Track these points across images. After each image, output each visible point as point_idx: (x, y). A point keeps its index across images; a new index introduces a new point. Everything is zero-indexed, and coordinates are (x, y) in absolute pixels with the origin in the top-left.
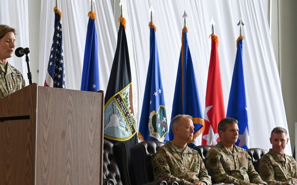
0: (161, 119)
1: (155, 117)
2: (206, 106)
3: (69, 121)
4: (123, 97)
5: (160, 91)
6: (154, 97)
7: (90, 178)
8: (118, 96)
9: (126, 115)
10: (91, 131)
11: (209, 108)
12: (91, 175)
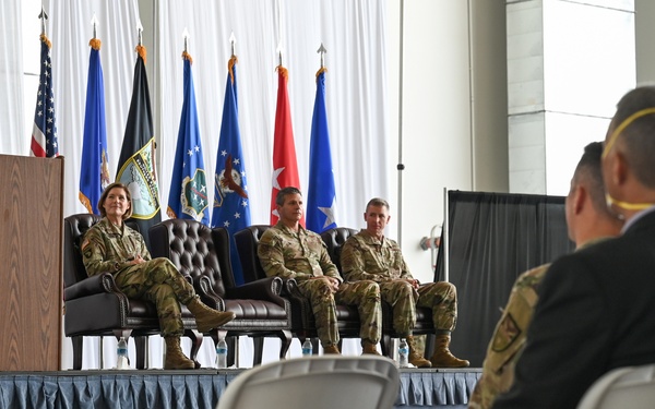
0: (198, 188)
1: (189, 185)
2: (275, 169)
3: (15, 197)
4: (144, 158)
5: (197, 149)
6: (189, 157)
7: (45, 272)
8: (138, 157)
9: (149, 183)
10: (47, 209)
11: (279, 171)
12: (46, 267)
